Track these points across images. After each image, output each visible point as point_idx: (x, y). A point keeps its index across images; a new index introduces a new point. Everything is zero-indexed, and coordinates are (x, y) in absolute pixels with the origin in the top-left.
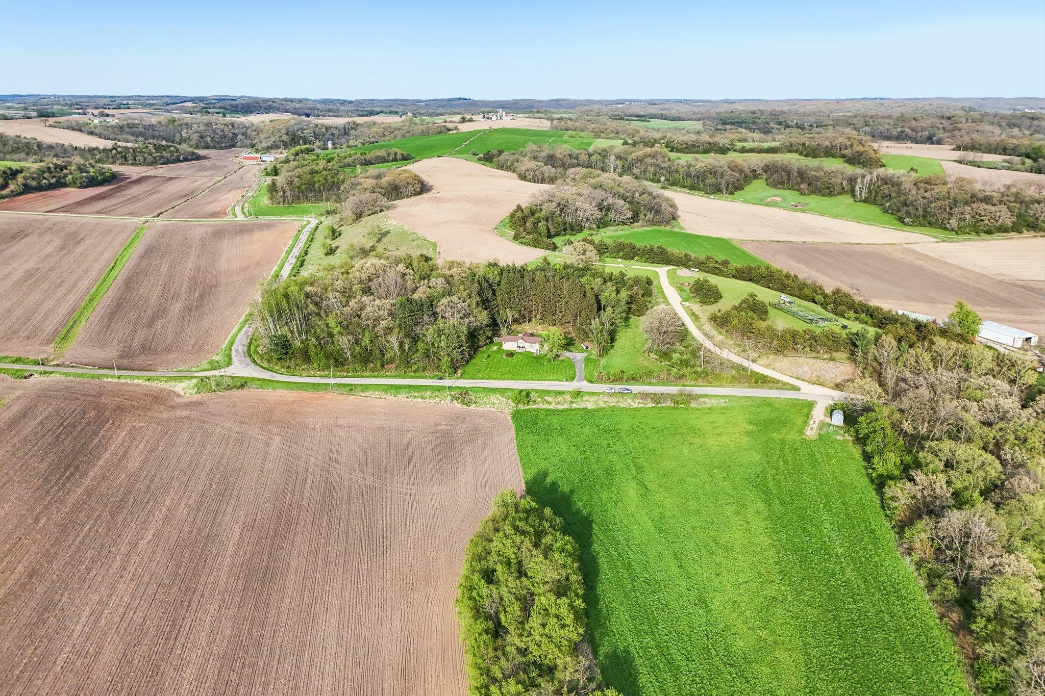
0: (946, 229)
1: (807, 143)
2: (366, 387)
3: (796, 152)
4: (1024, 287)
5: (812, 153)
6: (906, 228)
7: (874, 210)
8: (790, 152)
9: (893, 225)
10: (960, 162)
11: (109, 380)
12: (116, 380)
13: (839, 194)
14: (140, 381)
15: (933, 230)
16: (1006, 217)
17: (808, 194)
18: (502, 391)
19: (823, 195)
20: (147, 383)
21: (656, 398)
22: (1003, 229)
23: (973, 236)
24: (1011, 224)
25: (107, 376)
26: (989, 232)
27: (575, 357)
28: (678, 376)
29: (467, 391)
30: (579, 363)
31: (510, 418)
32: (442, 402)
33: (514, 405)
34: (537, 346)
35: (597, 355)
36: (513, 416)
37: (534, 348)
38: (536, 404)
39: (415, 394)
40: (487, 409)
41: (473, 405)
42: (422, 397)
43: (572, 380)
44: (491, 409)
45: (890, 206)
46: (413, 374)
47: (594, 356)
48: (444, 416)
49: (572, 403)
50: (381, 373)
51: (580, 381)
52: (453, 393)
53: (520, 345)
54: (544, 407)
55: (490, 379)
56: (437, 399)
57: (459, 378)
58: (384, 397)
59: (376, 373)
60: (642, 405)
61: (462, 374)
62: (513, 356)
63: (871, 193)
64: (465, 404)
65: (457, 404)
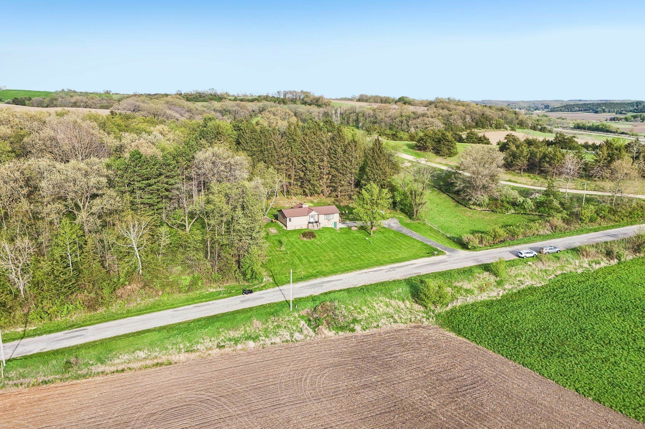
18: (384, 288)
27: (389, 225)
28: (566, 221)
29: (323, 303)
30: (405, 230)
31: (453, 335)
32: (297, 335)
33: (422, 309)
34: (336, 217)
35: (411, 218)
36: (453, 329)
37: (333, 221)
38: (454, 298)
39: (232, 334)
40: (386, 325)
41: (358, 327)
42: (249, 338)
43: (440, 253)
44: (395, 326)
45: (363, 125)
46: (183, 296)
47: (408, 221)
48: (335, 365)
49: (499, 283)
50: (114, 309)
51: (452, 251)
52: (303, 313)
53: (312, 220)
54: (470, 300)
55: (325, 274)
56: (282, 331)
57: (276, 284)
58: (164, 359)
59: (101, 310)
60: (603, 265)
61: (272, 276)
62: (314, 236)
63: (344, 119)
64: (342, 328)
65: (326, 332)
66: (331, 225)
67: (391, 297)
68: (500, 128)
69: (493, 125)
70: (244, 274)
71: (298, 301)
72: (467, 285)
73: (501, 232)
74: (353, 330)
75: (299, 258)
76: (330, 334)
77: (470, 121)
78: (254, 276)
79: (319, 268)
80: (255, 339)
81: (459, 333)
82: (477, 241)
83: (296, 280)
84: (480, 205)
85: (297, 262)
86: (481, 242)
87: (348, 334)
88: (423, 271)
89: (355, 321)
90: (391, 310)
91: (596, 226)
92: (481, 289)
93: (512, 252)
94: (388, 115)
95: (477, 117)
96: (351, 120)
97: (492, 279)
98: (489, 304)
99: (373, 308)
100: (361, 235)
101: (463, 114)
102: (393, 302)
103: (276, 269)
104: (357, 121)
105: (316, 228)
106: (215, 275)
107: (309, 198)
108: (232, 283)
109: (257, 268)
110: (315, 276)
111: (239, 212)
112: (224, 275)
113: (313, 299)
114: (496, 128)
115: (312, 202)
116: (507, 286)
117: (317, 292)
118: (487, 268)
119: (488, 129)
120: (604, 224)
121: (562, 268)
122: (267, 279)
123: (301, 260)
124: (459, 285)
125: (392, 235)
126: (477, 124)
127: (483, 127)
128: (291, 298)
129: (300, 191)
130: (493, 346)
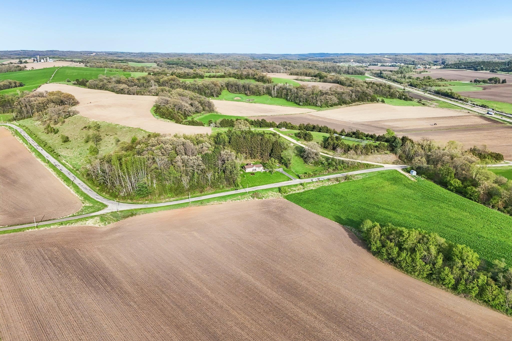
0: (317, 106)
1: (236, 73)
2: (208, 200)
3: (233, 77)
4: (362, 124)
5: (240, 77)
6: (301, 107)
7: (283, 101)
8: (230, 77)
9: (295, 106)
10: (297, 80)
11: (30, 230)
12: (36, 229)
13: (263, 95)
14: (56, 226)
15: (311, 107)
16: (335, 99)
17: (250, 96)
18: (271, 189)
19: (257, 95)
20: (61, 226)
21: (337, 179)
22: (335, 105)
23: (327, 108)
24: (338, 102)
25: (28, 228)
26: (331, 106)
27: (279, 170)
28: (334, 170)
29: (255, 193)
30: (284, 173)
31: (286, 200)
32: (249, 199)
33: (281, 194)
34: (262, 168)
35: (287, 168)
36: (287, 199)
37: (260, 169)
38: (290, 192)
39: (234, 198)
40: (271, 198)
41: (264, 198)
42: (238, 199)
43: (291, 180)
44: (273, 198)
45: (290, 98)
46: (221, 190)
47: (286, 169)
48: (257, 205)
49: (304, 188)
50: (206, 193)
51: (295, 179)
52: (250, 195)
53: (254, 169)
54: (294, 192)
55: (256, 186)
56: (245, 198)
57: (244, 188)
58: (220, 203)
59: (203, 193)
60: (334, 183)
61: (242, 186)
62: (254, 175)
63: (279, 93)
64: (260, 198)
65: (256, 199)
66: (260, 170)
67: (273, 191)
68: (374, 101)
69: (369, 99)
70: (235, 185)
71: (249, 192)
72: (294, 189)
73: (312, 173)
74: (262, 199)
75: (250, 181)
76: (257, 199)
77: (355, 97)
78: (238, 185)
79: (255, 184)
80: (239, 200)
81: (288, 199)
82: (303, 176)
83: (249, 187)
84: (312, 163)
85: (249, 182)
86: (304, 177)
87: (261, 199)
88: (284, 185)
89: (263, 197)
90: (273, 195)
91: (342, 171)
92: (298, 190)
93: (318, 179)
94: (305, 93)
95: (359, 94)
96: (283, 94)
97: (302, 187)
98: (298, 194)
99: (268, 194)
100: (269, 174)
101: (351, 92)
102: (273, 193)
103: (243, 184)
104: (287, 95)
105: (255, 172)
106: (228, 185)
107: (253, 160)
108: (232, 188)
109: (239, 184)
110: (254, 186)
111: (234, 169)
112: (230, 185)
113: (253, 192)
114: (371, 101)
115: (254, 161)
116: (306, 189)
117: (254, 190)
118: (301, 184)
119: (365, 102)
120: (345, 171)
121: (323, 184)
122: (241, 187)
123: (250, 182)
124: (292, 189)
125: (279, 174)
126: (359, 99)
127: (363, 101)
128: (247, 191)
129: (250, 158)
130: (294, 202)
